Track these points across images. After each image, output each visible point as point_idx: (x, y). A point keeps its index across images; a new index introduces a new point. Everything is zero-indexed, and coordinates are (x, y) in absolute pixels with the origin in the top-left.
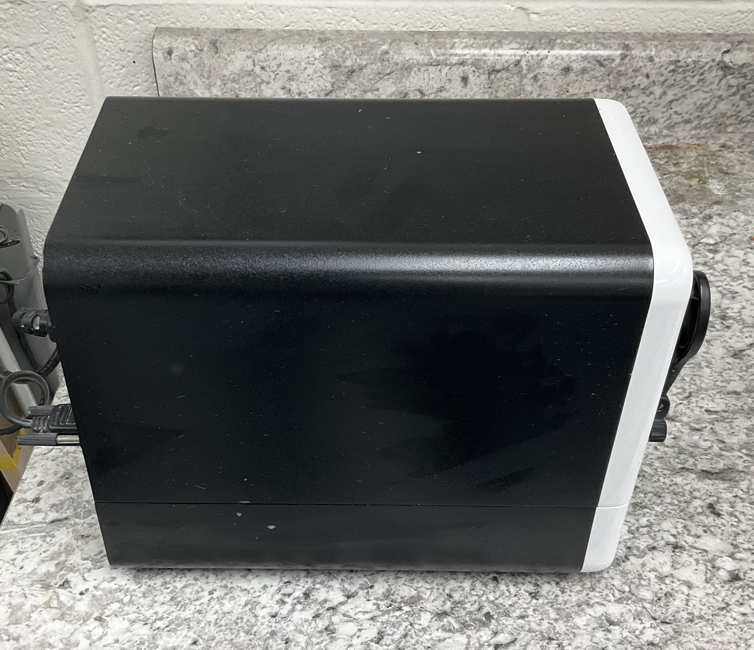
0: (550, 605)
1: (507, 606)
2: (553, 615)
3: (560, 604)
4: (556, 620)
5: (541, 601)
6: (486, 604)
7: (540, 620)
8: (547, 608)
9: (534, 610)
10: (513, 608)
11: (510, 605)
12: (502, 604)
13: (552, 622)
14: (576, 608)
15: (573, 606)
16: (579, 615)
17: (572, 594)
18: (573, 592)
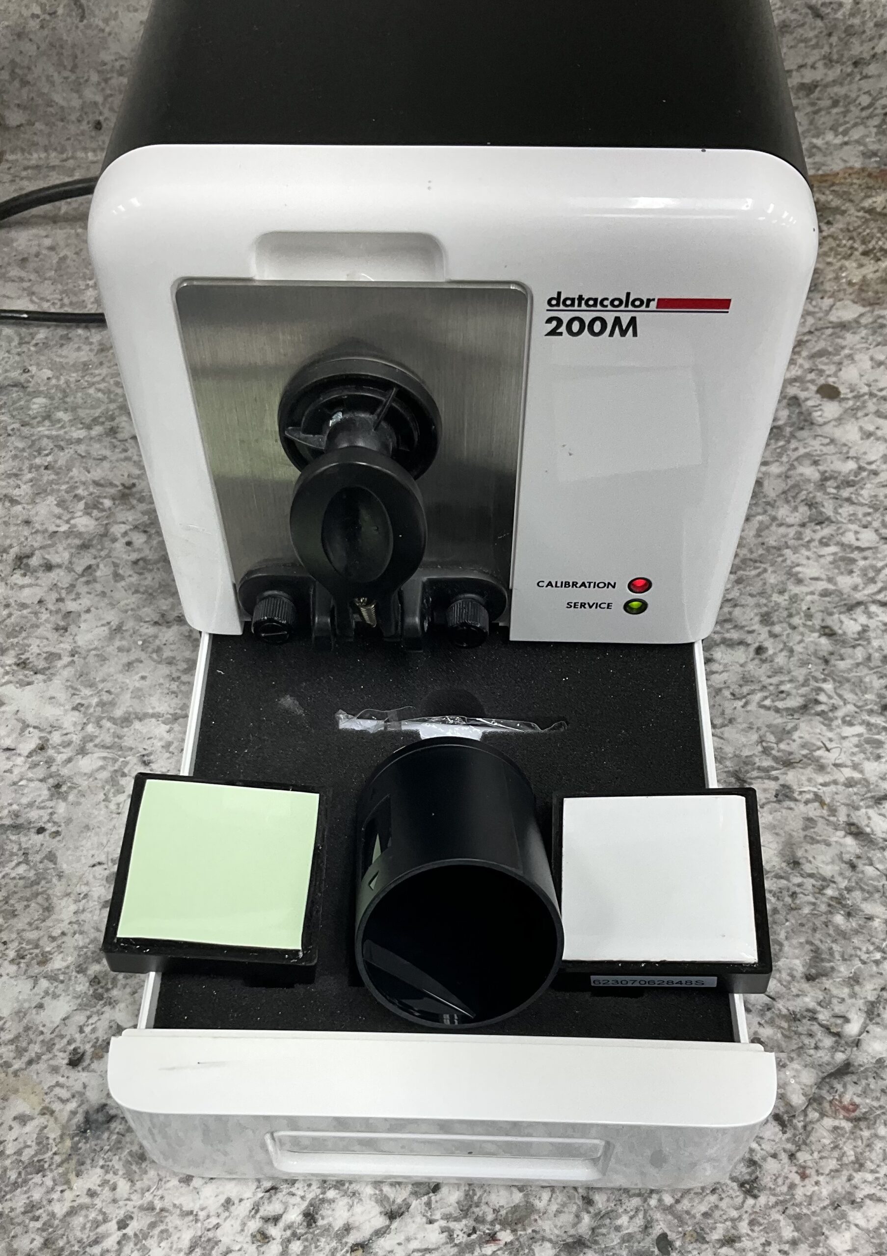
0: (780, 1208)
1: (698, 1216)
2: (788, 1232)
3: (799, 1205)
4: (794, 1243)
5: (762, 1200)
6: (658, 1215)
7: (763, 1245)
8: (775, 1215)
9: (752, 1223)
10: (710, 1221)
11: (706, 1215)
12: (688, 1213)
13: (786, 1247)
14: (830, 1212)
15: (824, 1208)
16: (837, 1229)
17: (821, 1178)
18: (822, 1174)
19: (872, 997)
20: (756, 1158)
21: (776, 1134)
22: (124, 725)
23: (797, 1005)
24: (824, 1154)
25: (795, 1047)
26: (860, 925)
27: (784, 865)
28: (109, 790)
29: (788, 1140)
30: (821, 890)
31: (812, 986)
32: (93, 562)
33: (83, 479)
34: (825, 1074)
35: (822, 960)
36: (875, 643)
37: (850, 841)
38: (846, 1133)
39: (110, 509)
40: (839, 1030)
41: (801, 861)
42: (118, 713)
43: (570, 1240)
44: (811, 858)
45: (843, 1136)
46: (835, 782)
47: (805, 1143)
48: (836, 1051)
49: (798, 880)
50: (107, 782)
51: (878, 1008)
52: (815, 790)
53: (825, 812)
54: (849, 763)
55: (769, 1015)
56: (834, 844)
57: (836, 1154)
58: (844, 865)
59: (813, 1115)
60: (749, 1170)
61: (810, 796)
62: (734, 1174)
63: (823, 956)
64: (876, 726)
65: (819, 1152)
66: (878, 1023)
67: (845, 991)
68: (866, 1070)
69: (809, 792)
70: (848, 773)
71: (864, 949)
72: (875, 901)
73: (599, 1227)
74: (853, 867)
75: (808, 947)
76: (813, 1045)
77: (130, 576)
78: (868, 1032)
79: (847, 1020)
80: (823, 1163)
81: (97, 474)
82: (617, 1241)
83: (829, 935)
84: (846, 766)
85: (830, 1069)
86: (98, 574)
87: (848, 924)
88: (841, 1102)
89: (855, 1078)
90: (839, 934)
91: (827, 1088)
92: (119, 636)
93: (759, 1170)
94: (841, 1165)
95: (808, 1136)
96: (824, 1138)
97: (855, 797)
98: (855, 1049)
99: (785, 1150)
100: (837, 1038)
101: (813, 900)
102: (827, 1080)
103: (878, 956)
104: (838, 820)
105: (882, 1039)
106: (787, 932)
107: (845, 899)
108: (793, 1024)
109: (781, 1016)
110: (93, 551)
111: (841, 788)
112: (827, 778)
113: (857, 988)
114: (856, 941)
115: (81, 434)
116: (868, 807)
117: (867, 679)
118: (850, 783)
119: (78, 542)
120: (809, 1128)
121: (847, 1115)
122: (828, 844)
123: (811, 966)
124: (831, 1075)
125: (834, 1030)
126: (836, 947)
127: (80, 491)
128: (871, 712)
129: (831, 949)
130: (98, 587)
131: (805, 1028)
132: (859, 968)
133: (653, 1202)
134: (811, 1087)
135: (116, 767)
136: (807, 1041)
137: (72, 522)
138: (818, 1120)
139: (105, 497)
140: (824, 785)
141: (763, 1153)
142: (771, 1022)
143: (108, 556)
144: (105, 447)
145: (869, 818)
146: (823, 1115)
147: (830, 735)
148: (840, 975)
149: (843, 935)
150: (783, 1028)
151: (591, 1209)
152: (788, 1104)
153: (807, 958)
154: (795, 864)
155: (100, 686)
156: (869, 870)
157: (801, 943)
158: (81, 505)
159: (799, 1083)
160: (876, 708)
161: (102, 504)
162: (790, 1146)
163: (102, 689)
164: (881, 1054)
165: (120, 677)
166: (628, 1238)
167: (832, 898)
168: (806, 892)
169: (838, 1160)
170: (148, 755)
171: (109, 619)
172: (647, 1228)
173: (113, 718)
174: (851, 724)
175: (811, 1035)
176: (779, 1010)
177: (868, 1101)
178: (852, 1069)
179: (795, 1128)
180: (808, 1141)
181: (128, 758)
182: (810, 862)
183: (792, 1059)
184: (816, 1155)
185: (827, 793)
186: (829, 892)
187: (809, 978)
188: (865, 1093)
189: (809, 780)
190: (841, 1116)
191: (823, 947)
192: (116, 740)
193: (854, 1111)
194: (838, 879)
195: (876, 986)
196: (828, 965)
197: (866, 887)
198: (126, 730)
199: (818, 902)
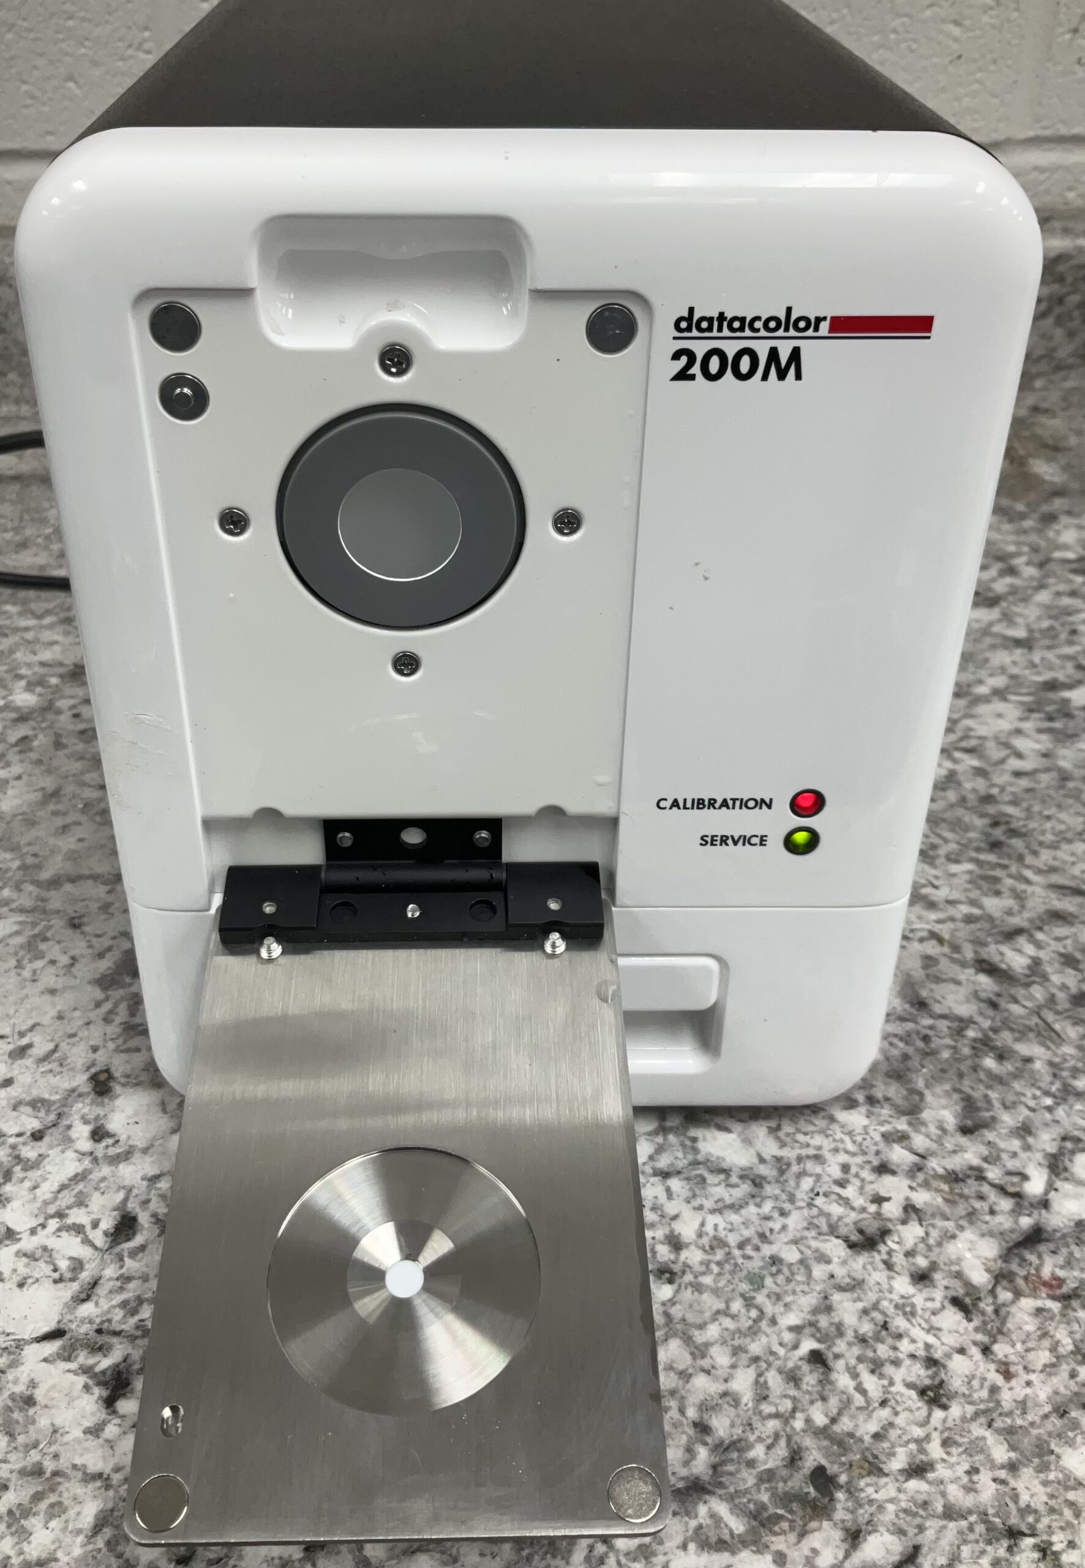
0: (983, 1420)
1: (867, 1439)
2: (1001, 1453)
3: (1010, 1414)
4: (1013, 1467)
5: (956, 1410)
6: (808, 1442)
7: (968, 1473)
8: (978, 1430)
9: (946, 1443)
10: (886, 1445)
11: (877, 1436)
12: (851, 1435)
13: (1003, 1474)
14: (1055, 1422)
15: (1046, 1416)
16: (1071, 1443)
17: (1033, 1377)
18: (1034, 1371)
19: (1052, 1148)
20: (938, 1355)
21: (959, 1323)
22: (52, 887)
23: (956, 1163)
24: (1030, 1345)
25: (963, 1213)
26: (1017, 1068)
27: (907, 1006)
28: (23, 957)
29: (977, 1330)
30: (959, 1032)
31: (970, 1140)
32: (30, 733)
33: (28, 661)
34: (1011, 1244)
35: (978, 1109)
36: (968, 786)
37: (983, 979)
38: (1055, 1316)
39: (57, 686)
40: (1017, 1189)
41: (927, 1001)
42: (45, 875)
43: (681, 1485)
44: (939, 998)
45: (1052, 1319)
46: (952, 919)
47: (1000, 1331)
48: (1020, 1214)
49: (927, 1021)
50: (22, 947)
51: (1063, 1161)
52: (928, 927)
53: (946, 949)
54: (963, 899)
55: (921, 1177)
56: (964, 982)
57: (1046, 1343)
58: (982, 1005)
59: (1005, 1296)
60: (930, 1372)
61: (924, 934)
62: (909, 1379)
63: (979, 1104)
64: (989, 863)
65: (1024, 1342)
66: (1067, 1179)
67: (1015, 1144)
68: (1064, 1236)
69: (921, 930)
70: (965, 909)
71: (1029, 1095)
72: (1029, 1040)
73: (723, 1463)
74: (994, 1005)
75: (956, 1096)
76: (987, 1209)
77: (74, 744)
78: (1056, 1190)
79: (1025, 1177)
80: (1031, 1356)
81: (47, 655)
82: (751, 1481)
83: (981, 1081)
84: (960, 902)
85: (1016, 1237)
86: (36, 743)
87: (1003, 1068)
88: (1039, 1277)
89: (1052, 1246)
90: (993, 1079)
91: (1017, 1260)
92: (54, 800)
93: (943, 1371)
94: (1058, 1358)
95: (1003, 1323)
96: (1027, 1323)
97: (978, 934)
98: (1044, 1211)
99: (975, 1343)
100: (1018, 1199)
101: (952, 1043)
102: (1016, 1251)
103: (1049, 1101)
104: (964, 957)
105: (1077, 1197)
106: (926, 1080)
107: (991, 1040)
108: (955, 1185)
109: (937, 1176)
110: (32, 723)
111: (961, 925)
112: (941, 915)
113: (1030, 1140)
114: (1017, 1085)
115: (32, 622)
116: (997, 942)
117: (967, 819)
118: (969, 919)
119: (13, 715)
120: (1003, 1312)
121: (1050, 1293)
122: (958, 983)
123: (965, 1117)
124: (1019, 1245)
125: (1011, 1190)
126: (993, 1095)
127: (23, 671)
128: (978, 850)
129: (986, 1096)
130: (33, 756)
131: (973, 1190)
132: (1027, 1118)
133: (798, 1424)
134: (995, 1260)
135: (36, 931)
136: (978, 1205)
137: (10, 698)
138: (1013, 1302)
139: (53, 676)
140: (939, 922)
141: (946, 1349)
142: (926, 1185)
143: (50, 727)
144: (58, 634)
145: (1002, 954)
146: (1018, 1294)
147: (934, 872)
148: (1005, 1125)
149: (998, 1080)
150: (942, 1191)
151: (709, 1440)
152: (968, 1284)
153: (958, 1108)
154: (922, 1005)
155: (25, 850)
156: (1015, 1009)
157: (947, 1091)
158: (23, 683)
159: (978, 1257)
160: (983, 845)
161: (48, 682)
162: (980, 1337)
163: (27, 853)
164: (1080, 1215)
165: (52, 841)
166: (768, 1476)
167: (975, 1040)
168: (942, 1035)
169: (1051, 1351)
170: (80, 917)
171: (42, 785)
172: (794, 1458)
173: (38, 881)
174: (957, 861)
175: (981, 1197)
176: (933, 1169)
177: (1076, 1273)
178: (1044, 1235)
179: (983, 1313)
180: (1005, 1330)
181: (53, 922)
182: (939, 1002)
183: (961, 1228)
184: (1019, 1347)
185: (945, 930)
186: (971, 1033)
187: (965, 1131)
188: (1068, 1264)
189: (920, 918)
190: (1044, 1295)
191: (976, 1095)
192: (39, 903)
193: (1060, 1287)
194: (979, 1019)
195: (1054, 1136)
196: (987, 1114)
197: (1015, 1027)
198: (53, 893)
199: (959, 1045)
